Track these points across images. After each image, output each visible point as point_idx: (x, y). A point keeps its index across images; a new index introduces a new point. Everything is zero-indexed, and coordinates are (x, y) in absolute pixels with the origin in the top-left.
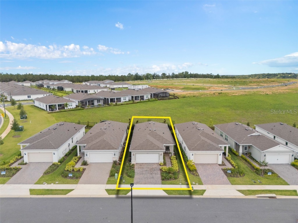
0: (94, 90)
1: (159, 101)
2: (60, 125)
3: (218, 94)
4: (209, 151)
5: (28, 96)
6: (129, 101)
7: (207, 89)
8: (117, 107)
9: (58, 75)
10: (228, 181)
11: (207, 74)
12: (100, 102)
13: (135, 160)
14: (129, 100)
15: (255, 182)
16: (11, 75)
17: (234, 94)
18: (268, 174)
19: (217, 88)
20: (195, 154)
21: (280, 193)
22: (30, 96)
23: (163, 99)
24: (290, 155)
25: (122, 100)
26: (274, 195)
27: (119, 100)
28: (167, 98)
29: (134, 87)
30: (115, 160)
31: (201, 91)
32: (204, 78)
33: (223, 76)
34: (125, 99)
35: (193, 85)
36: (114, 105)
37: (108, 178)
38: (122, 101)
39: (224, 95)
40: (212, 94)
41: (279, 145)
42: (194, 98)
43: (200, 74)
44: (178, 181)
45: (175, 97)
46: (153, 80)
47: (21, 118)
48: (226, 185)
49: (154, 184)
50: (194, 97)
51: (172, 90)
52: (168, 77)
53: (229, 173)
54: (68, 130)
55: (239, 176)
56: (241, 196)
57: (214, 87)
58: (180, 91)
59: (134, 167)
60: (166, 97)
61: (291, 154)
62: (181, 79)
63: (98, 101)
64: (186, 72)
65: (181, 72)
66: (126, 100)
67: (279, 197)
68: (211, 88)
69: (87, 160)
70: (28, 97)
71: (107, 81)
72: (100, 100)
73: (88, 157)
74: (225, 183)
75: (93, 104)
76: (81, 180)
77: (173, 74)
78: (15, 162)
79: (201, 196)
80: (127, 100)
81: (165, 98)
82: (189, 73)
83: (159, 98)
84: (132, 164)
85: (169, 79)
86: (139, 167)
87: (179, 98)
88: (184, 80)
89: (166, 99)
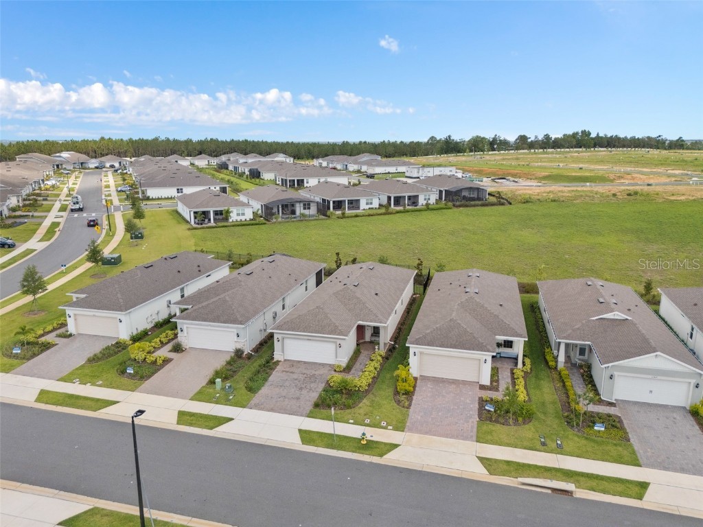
0: (319, 179)
1: (455, 209)
2: (166, 259)
3: (626, 197)
4: (456, 348)
5: (178, 190)
6: (379, 208)
7: (612, 181)
8: (342, 221)
9: (269, 140)
10: (475, 430)
11: (648, 138)
12: (309, 208)
13: (283, 352)
14: (380, 205)
15: (544, 444)
16: (176, 142)
17: (673, 198)
18: (596, 428)
19: (642, 176)
20: (421, 353)
21: (594, 483)
22: (181, 189)
23: (467, 206)
24: (690, 383)
25: (363, 205)
26: (570, 486)
27: (354, 204)
28: (477, 202)
29: (418, 172)
30: (239, 346)
31: (588, 187)
32: (635, 147)
33: (696, 141)
34: (371, 203)
35: (581, 168)
36: (338, 218)
37: (203, 387)
38: (361, 208)
39: (642, 198)
40: (608, 196)
41: (655, 354)
42: (553, 203)
43: (626, 137)
44: (350, 414)
45: (501, 200)
46: (490, 153)
47: (132, 238)
48: (463, 439)
49: (289, 414)
50: (554, 201)
51: (514, 181)
52: (532, 145)
53: (489, 411)
54: (179, 272)
55: (511, 421)
56: (479, 472)
57: (636, 175)
58: (534, 183)
59: (273, 369)
60: (479, 199)
61: (693, 381)
62: (568, 150)
63: (304, 205)
64: (584, 132)
65: (571, 133)
66: (371, 206)
67: (581, 494)
68: (624, 179)
69: (183, 341)
70: (178, 192)
71: (366, 157)
72: (309, 205)
73: (186, 334)
74: (462, 436)
75: (293, 212)
76: (148, 384)
77: (547, 137)
78: (54, 329)
79: (376, 460)
80: (376, 204)
81: (473, 203)
82: (593, 135)
83: (458, 203)
84: (275, 360)
85: (532, 151)
86: (287, 370)
87: (511, 204)
88: (575, 153)
89: (474, 206)
